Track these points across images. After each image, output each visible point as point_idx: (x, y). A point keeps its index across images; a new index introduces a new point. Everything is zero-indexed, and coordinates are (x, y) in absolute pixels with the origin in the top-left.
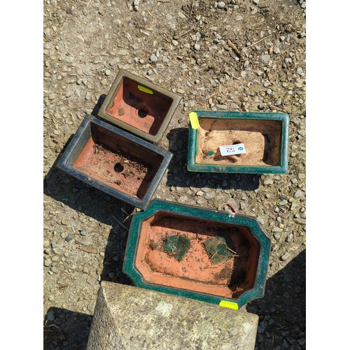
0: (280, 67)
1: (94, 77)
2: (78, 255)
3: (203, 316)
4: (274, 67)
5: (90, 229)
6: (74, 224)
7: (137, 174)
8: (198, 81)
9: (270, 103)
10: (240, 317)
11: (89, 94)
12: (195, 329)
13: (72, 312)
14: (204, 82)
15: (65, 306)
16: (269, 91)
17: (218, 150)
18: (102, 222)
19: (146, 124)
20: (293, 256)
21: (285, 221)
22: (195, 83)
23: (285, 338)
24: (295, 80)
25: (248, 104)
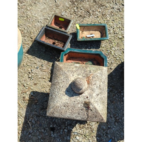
0: (102, 15)
1: (44, 20)
2: (41, 73)
4: (100, 15)
5: (45, 64)
6: (39, 63)
7: (60, 45)
8: (77, 20)
11: (42, 25)
12: (88, 68)
15: (37, 90)
16: (99, 21)
17: (86, 36)
18: (49, 62)
20: (115, 68)
21: (110, 57)
23: (116, 93)
24: (107, 18)
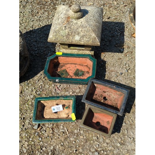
0: (34, 152)
1: (125, 142)
2: (116, 69)
3: (65, 37)
4: (37, 152)
5: (113, 77)
6: (120, 79)
7: (97, 97)
8: (74, 142)
9: (40, 133)
10: (53, 39)
11: (126, 132)
12: (67, 32)
13: (114, 52)
14: (71, 142)
16: (40, 139)
17: (63, 109)
18: (109, 80)
19: (96, 118)
21: (38, 86)
22: (75, 142)
24: (28, 146)
25: (50, 132)
